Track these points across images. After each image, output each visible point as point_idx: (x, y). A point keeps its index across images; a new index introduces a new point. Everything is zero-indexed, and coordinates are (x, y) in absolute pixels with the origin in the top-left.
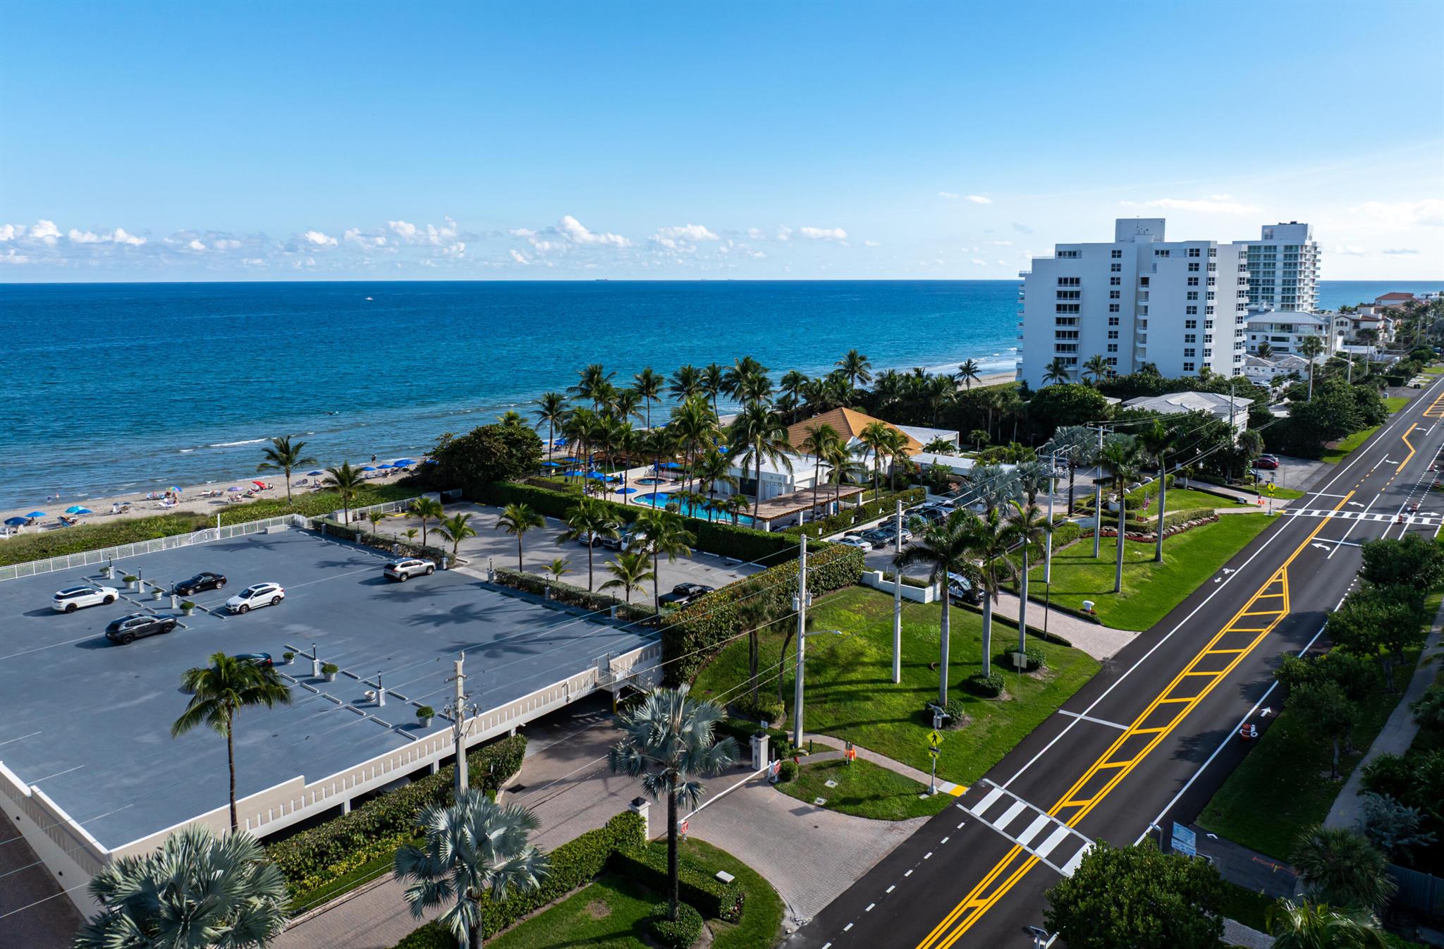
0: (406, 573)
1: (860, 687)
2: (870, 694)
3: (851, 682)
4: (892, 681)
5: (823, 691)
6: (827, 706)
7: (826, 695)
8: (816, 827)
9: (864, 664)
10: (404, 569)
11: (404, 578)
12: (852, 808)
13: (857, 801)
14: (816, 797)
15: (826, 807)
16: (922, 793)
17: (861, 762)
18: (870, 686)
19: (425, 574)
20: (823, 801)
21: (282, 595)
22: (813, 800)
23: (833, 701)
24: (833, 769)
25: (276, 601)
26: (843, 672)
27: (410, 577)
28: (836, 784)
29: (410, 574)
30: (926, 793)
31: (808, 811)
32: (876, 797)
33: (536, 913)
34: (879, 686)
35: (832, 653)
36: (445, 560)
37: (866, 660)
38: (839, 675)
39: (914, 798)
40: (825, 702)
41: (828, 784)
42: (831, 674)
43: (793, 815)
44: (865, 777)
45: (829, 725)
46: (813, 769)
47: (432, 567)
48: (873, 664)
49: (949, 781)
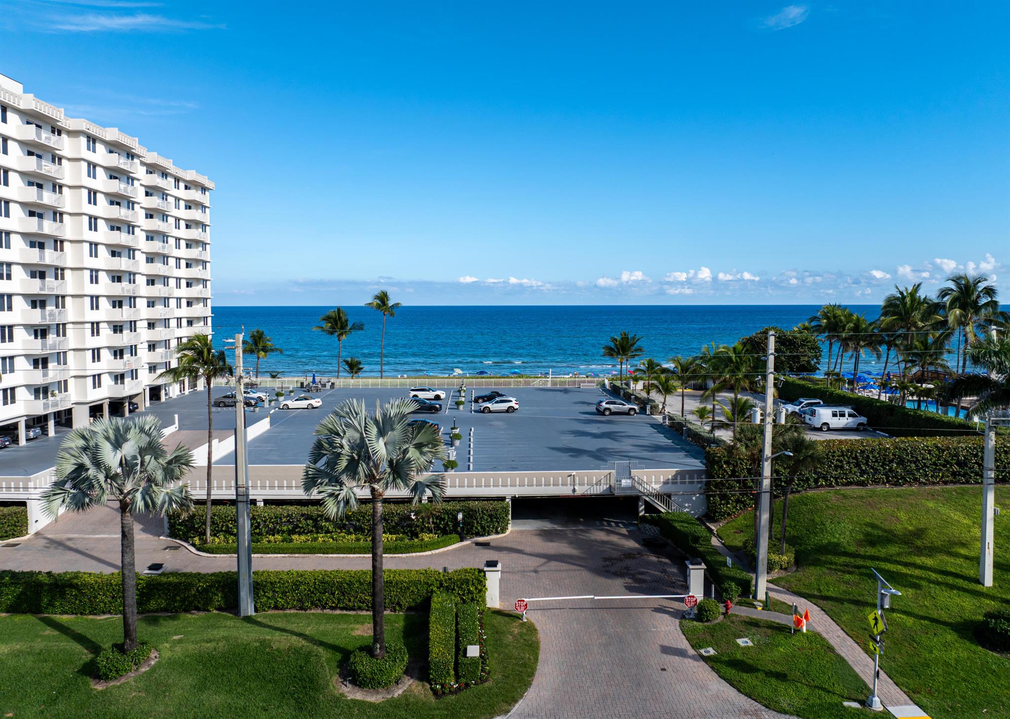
0: (609, 409)
1: (917, 572)
2: (923, 583)
3: (906, 565)
4: (979, 581)
5: (860, 562)
6: (847, 576)
7: (858, 567)
8: (663, 670)
9: (957, 555)
10: (608, 406)
11: (607, 413)
12: (731, 672)
13: (749, 668)
14: (709, 646)
15: (706, 659)
16: (855, 700)
17: (815, 637)
18: (933, 576)
19: (627, 413)
20: (712, 652)
21: (516, 407)
22: (701, 647)
23: (861, 574)
24: (769, 631)
25: (510, 410)
26: (910, 554)
27: (613, 413)
28: (750, 644)
29: (613, 410)
30: (862, 703)
31: (681, 653)
32: (781, 677)
33: (338, 612)
34: (950, 580)
35: (919, 533)
36: (648, 407)
37: (963, 551)
38: (899, 554)
39: (835, 699)
40: (850, 573)
41: (740, 642)
42: (893, 549)
43: (659, 649)
44: (797, 653)
45: (830, 594)
46: (742, 622)
47: (634, 409)
48: (966, 558)
49: (921, 707)
